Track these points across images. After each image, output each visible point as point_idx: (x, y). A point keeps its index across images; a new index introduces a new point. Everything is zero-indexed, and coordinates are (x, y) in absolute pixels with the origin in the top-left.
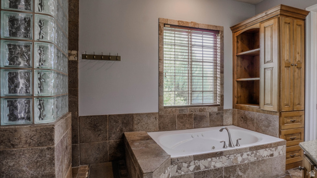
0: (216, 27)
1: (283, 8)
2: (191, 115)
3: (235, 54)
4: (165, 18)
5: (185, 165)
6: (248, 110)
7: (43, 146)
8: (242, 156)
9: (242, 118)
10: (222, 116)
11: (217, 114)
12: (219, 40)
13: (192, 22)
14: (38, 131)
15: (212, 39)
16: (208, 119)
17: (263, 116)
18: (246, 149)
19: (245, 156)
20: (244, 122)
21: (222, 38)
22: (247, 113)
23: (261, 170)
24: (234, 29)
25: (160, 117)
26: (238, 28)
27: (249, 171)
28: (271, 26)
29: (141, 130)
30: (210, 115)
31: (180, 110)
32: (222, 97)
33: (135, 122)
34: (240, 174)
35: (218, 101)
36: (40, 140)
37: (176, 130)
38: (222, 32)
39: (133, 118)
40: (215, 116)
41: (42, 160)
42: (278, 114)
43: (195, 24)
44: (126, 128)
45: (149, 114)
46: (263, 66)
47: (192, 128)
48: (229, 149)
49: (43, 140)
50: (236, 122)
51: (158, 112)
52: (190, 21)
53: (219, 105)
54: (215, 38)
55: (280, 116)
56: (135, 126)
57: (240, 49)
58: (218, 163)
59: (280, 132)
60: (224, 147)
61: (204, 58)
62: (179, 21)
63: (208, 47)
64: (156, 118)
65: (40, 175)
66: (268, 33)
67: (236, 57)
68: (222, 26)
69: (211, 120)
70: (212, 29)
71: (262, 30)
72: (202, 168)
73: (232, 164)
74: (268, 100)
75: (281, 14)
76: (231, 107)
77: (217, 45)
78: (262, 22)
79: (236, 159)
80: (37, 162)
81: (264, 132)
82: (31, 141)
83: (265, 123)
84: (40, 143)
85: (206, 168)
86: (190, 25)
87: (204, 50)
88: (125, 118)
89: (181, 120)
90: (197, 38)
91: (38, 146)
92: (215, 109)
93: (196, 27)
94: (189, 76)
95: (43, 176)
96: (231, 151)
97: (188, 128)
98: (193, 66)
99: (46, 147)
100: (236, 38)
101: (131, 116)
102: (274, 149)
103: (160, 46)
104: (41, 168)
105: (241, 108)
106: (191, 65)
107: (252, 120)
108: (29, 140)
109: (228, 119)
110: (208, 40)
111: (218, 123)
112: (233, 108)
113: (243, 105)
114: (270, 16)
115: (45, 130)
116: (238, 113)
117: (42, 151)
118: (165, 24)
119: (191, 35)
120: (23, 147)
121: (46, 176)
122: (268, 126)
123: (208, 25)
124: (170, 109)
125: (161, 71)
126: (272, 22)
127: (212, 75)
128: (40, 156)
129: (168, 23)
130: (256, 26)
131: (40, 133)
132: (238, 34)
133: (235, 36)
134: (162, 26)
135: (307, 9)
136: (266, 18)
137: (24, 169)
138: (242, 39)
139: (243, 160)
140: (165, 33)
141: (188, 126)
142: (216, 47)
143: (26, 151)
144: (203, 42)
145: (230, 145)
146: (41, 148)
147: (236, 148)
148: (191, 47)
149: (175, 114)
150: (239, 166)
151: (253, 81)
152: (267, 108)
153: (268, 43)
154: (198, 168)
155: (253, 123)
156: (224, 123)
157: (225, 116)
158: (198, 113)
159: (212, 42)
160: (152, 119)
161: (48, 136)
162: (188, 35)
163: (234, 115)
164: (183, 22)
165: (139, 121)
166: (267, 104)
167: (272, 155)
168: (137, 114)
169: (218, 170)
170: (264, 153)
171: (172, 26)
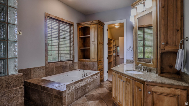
0: (71, 22)
1: (99, 22)
2: (61, 66)
3: (79, 37)
4: (48, 13)
5: (71, 87)
6: (85, 61)
7: (17, 87)
8: (89, 79)
9: (83, 65)
10: (74, 65)
11: (72, 64)
12: (72, 29)
13: (61, 18)
14: (14, 79)
15: (69, 28)
16: (68, 67)
17: (91, 63)
18: (90, 76)
19: (90, 79)
20: (84, 67)
21: (73, 28)
22: (84, 63)
23: (94, 84)
24: (78, 25)
25: (46, 68)
26: (80, 25)
27: (91, 85)
28: (94, 27)
29: (36, 78)
30: (69, 65)
31: (56, 64)
32: (74, 56)
33: (32, 73)
34: (89, 87)
35: (72, 58)
36: (15, 84)
37: (54, 75)
38: (74, 25)
39: (30, 71)
40: (71, 65)
41: (16, 96)
42: (97, 62)
43: (62, 19)
44: (26, 77)
45: (40, 67)
46: (91, 43)
47: (62, 73)
48: (85, 77)
49: (17, 83)
50: (79, 67)
51: (45, 66)
52: (60, 17)
53: (72, 60)
54: (70, 28)
55: (98, 63)
56: (32, 76)
57: (80, 34)
58: (82, 84)
59: (98, 69)
60: (83, 77)
61: (66, 37)
62: (55, 16)
63: (67, 32)
64: (44, 69)
65: (16, 105)
66: (93, 30)
67: (79, 38)
68: (73, 22)
69: (70, 68)
70: (69, 23)
71: (91, 28)
72: (77, 87)
73: (86, 83)
74: (93, 56)
75: (98, 23)
76: (77, 61)
77: (71, 31)
78: (91, 25)
79: (87, 81)
80: (14, 97)
81: (92, 70)
82: (10, 85)
83: (92, 66)
84: (15, 85)
85: (78, 87)
86: (61, 20)
87: (66, 33)
88: (25, 72)
89: (57, 69)
90: (62, 26)
91: (14, 87)
92: (71, 62)
93: (63, 21)
94: (58, 46)
95: (17, 105)
96: (86, 78)
97: (60, 73)
98: (61, 41)
99: (19, 88)
100: (79, 29)
101: (29, 70)
102: (97, 75)
103: (46, 28)
104: (16, 100)
105: (82, 61)
106: (60, 40)
107: (87, 65)
108: (8, 85)
109: (76, 66)
110: (67, 28)
111: (73, 69)
112: (78, 61)
113: (83, 59)
114: (94, 23)
115: (18, 78)
116: (81, 63)
117: (16, 90)
118: (48, 17)
119: (60, 25)
120: (4, 90)
121: (19, 104)
122: (93, 67)
123: (68, 21)
124: (51, 64)
125: (46, 42)
126: (95, 25)
127: (69, 46)
128: (15, 93)
129: (50, 16)
130: (89, 26)
131: (15, 79)
132: (80, 27)
133: (79, 28)
134: (47, 17)
135: (104, 23)
136: (92, 23)
137: (5, 104)
138: (81, 30)
139: (89, 81)
140: (48, 21)
141: (60, 72)
142: (71, 32)
143: (6, 93)
144: (65, 29)
145: (85, 76)
146: (16, 88)
147: (87, 76)
148: (60, 31)
149: (54, 66)
150: (88, 83)
151: (85, 49)
152: (93, 60)
153: (93, 34)
154: (76, 87)
155: (88, 67)
156: (75, 69)
157: (75, 65)
158: (64, 65)
159: (69, 29)
160: (42, 70)
161: (20, 81)
162: (58, 24)
163: (78, 64)
164: (57, 17)
165: (34, 72)
166: (93, 58)
167: (97, 78)
168: (33, 68)
169: (82, 87)
170: (95, 77)
171: (52, 18)
